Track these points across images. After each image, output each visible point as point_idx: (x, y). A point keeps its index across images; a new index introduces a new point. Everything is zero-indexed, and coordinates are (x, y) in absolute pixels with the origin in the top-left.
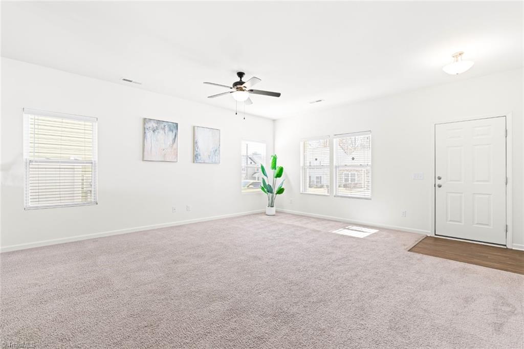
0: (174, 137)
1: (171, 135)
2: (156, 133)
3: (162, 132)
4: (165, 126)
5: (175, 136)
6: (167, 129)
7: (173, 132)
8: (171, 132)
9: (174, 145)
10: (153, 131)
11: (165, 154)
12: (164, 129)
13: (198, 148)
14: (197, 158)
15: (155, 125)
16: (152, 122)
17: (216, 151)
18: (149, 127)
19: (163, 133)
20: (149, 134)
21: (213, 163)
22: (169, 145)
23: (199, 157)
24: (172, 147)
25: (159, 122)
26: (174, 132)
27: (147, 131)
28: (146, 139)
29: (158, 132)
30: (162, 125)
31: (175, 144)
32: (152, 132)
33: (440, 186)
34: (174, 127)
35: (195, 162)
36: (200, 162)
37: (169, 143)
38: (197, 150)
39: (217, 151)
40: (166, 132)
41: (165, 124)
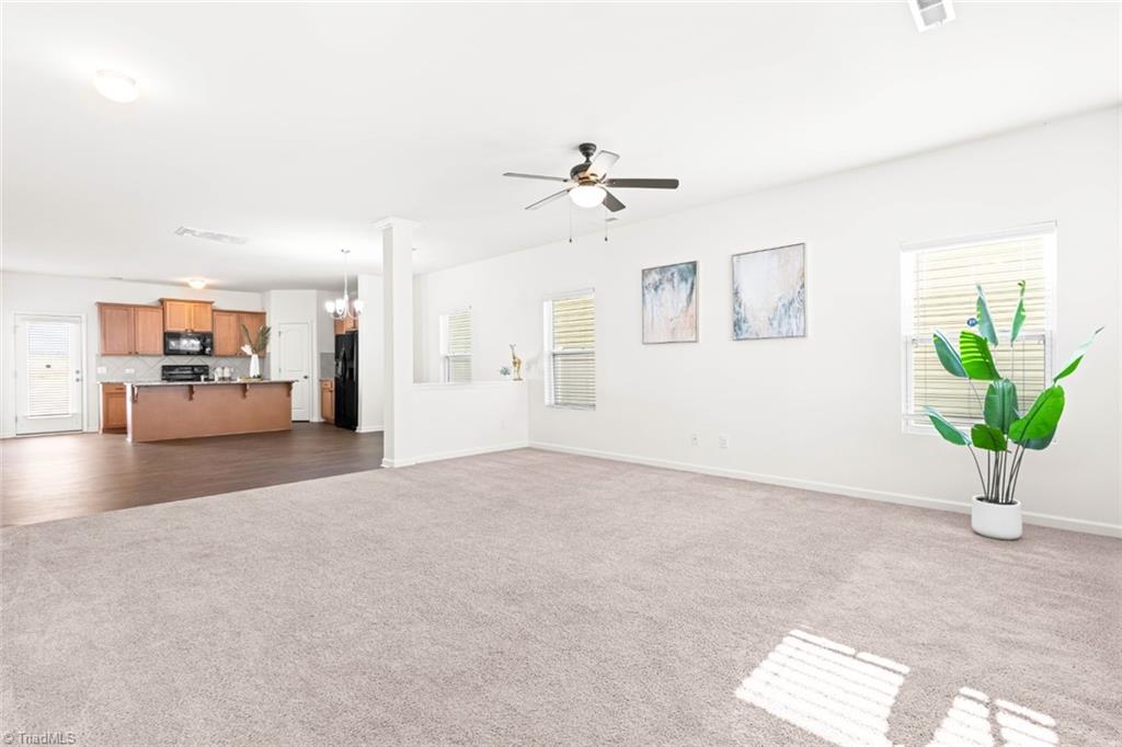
0: (688, 291)
1: (684, 288)
2: (660, 292)
3: (667, 286)
4: (672, 274)
5: (692, 288)
6: (677, 278)
7: (687, 281)
8: (685, 283)
9: (690, 307)
10: (656, 289)
11: (674, 329)
12: (671, 280)
13: (740, 305)
14: (741, 328)
15: (657, 277)
16: (653, 272)
17: (795, 303)
18: (650, 284)
19: (671, 288)
20: (650, 296)
21: (783, 337)
22: (682, 311)
23: (745, 326)
24: (687, 310)
25: (663, 269)
26: (690, 281)
27: (646, 291)
28: (646, 305)
29: (663, 289)
30: (669, 274)
31: (693, 305)
32: (653, 291)
34: (690, 271)
35: (738, 337)
36: (746, 336)
37: (680, 306)
38: (737, 309)
39: (796, 305)
40: (676, 285)
41: (673, 270)
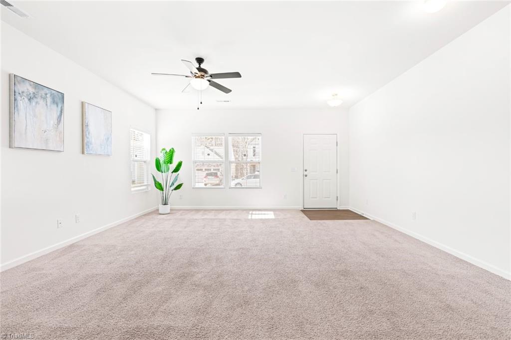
0: (59, 114)
1: (56, 110)
2: (34, 104)
3: (42, 102)
4: (46, 94)
5: (61, 112)
6: (49, 100)
7: (57, 106)
8: (56, 105)
10: (29, 100)
11: (47, 140)
12: (45, 98)
13: (89, 133)
14: (89, 147)
15: (32, 90)
16: (27, 84)
17: (108, 140)
18: (23, 92)
19: (45, 105)
20: (22, 103)
21: (105, 155)
22: (53, 126)
23: (91, 147)
24: (57, 128)
25: (37, 85)
26: (60, 106)
27: (19, 98)
28: (18, 110)
29: (37, 103)
30: (43, 93)
31: (61, 125)
32: (26, 100)
33: (306, 176)
34: (60, 99)
35: (86, 152)
36: (91, 152)
37: (52, 122)
38: (88, 136)
39: (110, 140)
40: (49, 104)
41: (47, 91)
